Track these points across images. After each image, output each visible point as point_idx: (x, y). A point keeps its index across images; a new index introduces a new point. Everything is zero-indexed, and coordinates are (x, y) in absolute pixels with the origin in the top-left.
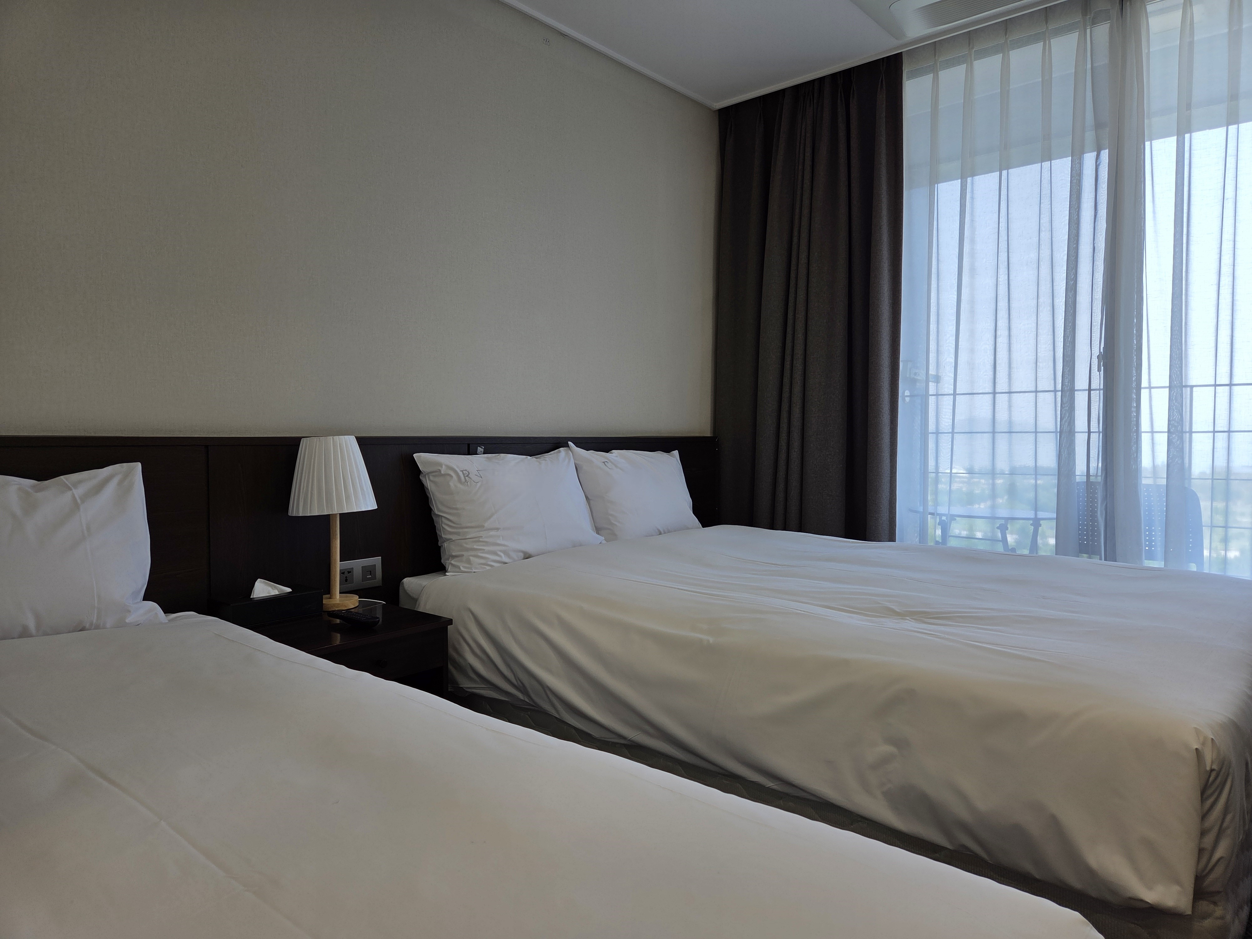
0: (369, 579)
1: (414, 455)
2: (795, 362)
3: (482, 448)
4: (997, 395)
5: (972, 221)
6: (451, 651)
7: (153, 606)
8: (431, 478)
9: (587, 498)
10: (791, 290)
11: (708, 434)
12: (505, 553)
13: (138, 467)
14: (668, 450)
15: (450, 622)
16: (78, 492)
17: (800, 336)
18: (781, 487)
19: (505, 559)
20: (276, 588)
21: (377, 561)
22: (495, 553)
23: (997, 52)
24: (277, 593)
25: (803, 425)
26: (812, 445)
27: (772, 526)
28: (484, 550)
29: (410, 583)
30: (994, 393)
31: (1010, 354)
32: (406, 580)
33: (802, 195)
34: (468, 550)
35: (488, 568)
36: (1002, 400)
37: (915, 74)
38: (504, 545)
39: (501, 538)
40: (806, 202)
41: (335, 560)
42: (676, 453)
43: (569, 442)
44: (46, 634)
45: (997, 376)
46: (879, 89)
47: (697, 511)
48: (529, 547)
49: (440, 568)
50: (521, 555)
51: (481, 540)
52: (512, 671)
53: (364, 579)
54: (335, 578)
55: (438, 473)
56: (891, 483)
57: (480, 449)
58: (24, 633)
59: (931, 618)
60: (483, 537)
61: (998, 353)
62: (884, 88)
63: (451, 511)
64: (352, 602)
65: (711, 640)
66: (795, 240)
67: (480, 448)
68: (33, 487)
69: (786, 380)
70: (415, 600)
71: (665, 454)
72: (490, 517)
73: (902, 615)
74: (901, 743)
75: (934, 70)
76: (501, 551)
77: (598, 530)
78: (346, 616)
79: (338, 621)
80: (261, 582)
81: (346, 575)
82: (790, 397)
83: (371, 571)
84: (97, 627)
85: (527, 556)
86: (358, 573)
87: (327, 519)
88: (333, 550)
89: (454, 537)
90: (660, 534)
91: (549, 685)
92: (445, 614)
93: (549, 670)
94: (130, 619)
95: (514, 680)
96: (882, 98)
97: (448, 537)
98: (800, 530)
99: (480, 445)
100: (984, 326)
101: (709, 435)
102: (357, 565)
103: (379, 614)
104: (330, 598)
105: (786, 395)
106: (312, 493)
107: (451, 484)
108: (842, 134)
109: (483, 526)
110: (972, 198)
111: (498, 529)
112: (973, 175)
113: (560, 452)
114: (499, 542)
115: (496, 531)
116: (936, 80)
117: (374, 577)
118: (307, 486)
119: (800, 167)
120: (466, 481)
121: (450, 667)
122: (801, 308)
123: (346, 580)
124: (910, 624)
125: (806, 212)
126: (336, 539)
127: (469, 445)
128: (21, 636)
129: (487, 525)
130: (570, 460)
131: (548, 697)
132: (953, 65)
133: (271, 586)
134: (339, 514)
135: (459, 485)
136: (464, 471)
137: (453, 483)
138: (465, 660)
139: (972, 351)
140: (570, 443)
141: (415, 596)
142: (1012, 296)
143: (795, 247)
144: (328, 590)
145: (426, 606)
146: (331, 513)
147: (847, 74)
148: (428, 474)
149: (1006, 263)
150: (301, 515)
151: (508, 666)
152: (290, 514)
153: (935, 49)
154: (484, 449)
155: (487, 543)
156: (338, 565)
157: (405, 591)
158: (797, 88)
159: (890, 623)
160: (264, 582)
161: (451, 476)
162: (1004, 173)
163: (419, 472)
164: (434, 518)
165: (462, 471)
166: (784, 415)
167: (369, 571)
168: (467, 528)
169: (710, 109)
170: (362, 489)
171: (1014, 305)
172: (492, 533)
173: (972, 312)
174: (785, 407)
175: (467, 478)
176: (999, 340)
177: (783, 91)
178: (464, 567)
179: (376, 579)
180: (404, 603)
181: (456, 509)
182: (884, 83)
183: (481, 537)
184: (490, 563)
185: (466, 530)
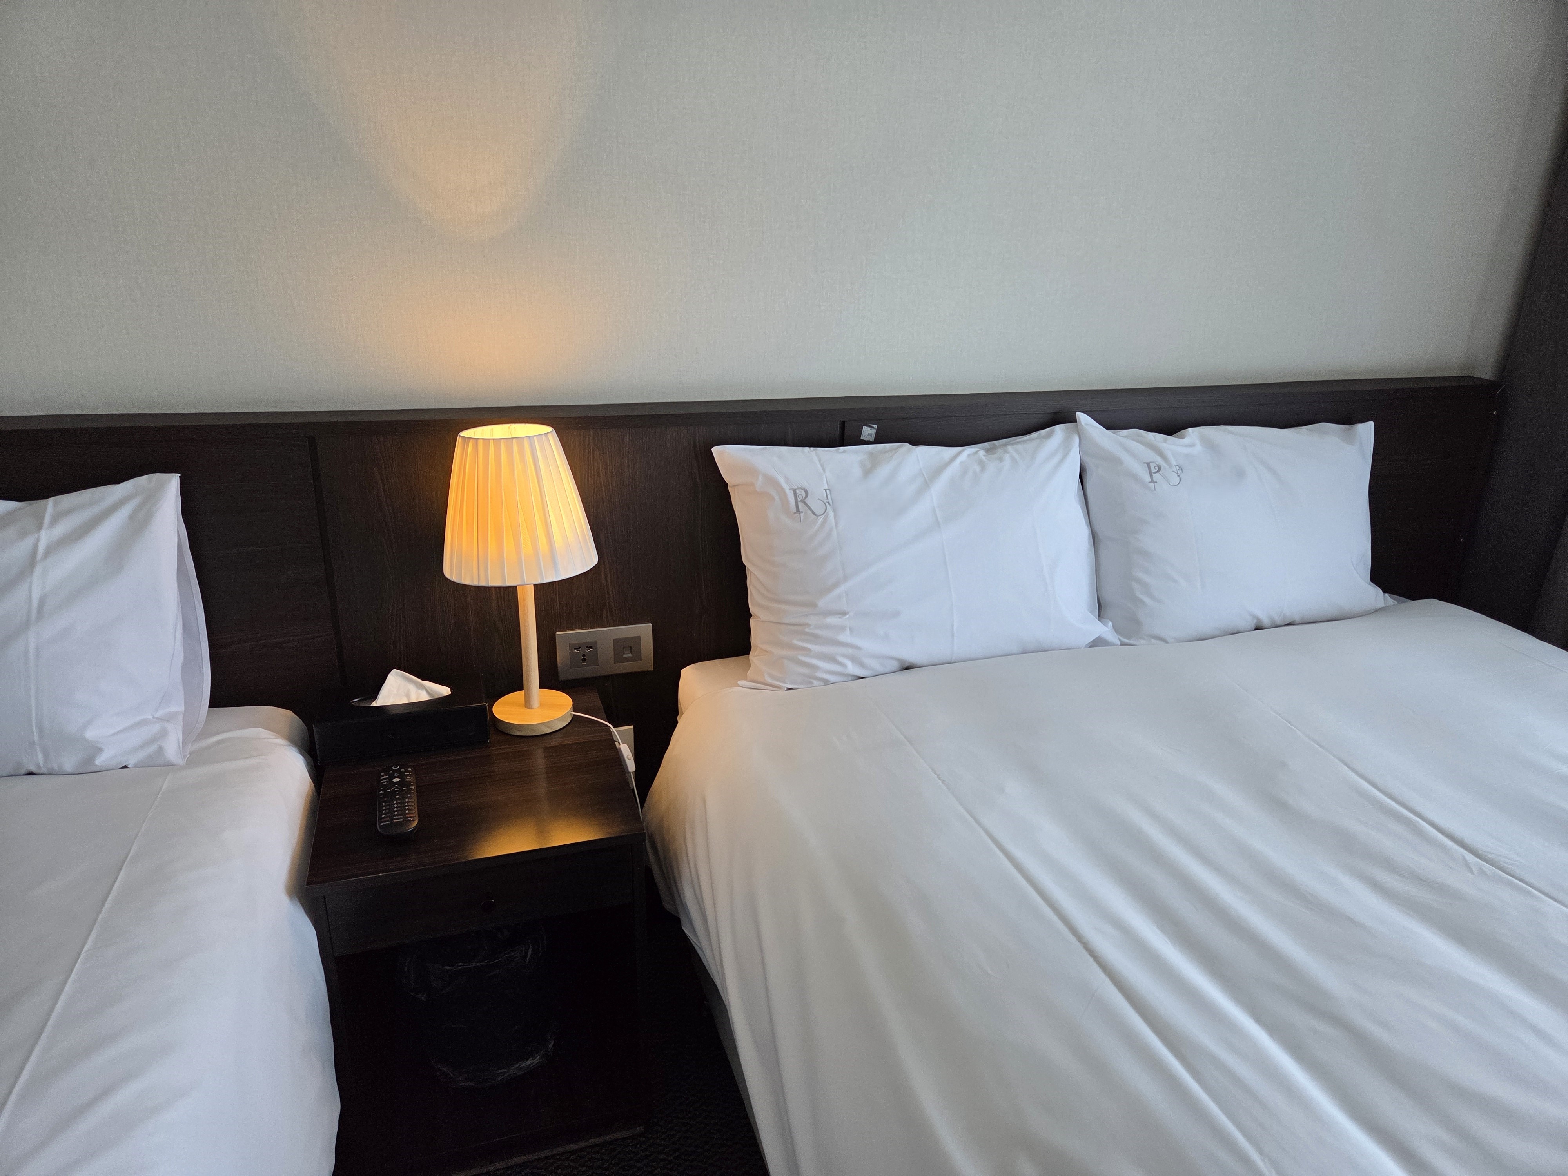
0: (628, 660)
3: (873, 428)
11: (1486, 372)
12: (854, 660)
14: (1347, 420)
16: (45, 537)
19: (855, 670)
20: (424, 688)
21: (644, 631)
22: (832, 659)
24: (423, 697)
28: (810, 650)
32: (691, 668)
34: (782, 644)
38: (855, 646)
39: (848, 630)
42: (1366, 430)
48: (910, 655)
50: (893, 664)
51: (807, 630)
53: (618, 658)
55: (750, 489)
57: (868, 432)
60: (811, 627)
63: (764, 566)
67: (869, 429)
72: (836, 585)
76: (845, 655)
80: (397, 674)
81: (584, 652)
83: (631, 647)
85: (908, 667)
86: (605, 649)
89: (763, 614)
99: (873, 421)
102: (604, 635)
107: (771, 513)
109: (817, 605)
111: (844, 614)
113: (1049, 436)
115: (841, 616)
117: (637, 656)
120: (798, 511)
123: (584, 660)
127: (845, 422)
129: (825, 601)
130: (1069, 451)
133: (417, 685)
136: (797, 491)
140: (1079, 415)
146: (516, 583)
154: (877, 430)
155: (815, 639)
167: (627, 646)
168: (787, 602)
172: (831, 620)
178: (771, 676)
179: (641, 660)
181: (772, 564)
183: (808, 625)
184: (819, 674)
185: (786, 607)
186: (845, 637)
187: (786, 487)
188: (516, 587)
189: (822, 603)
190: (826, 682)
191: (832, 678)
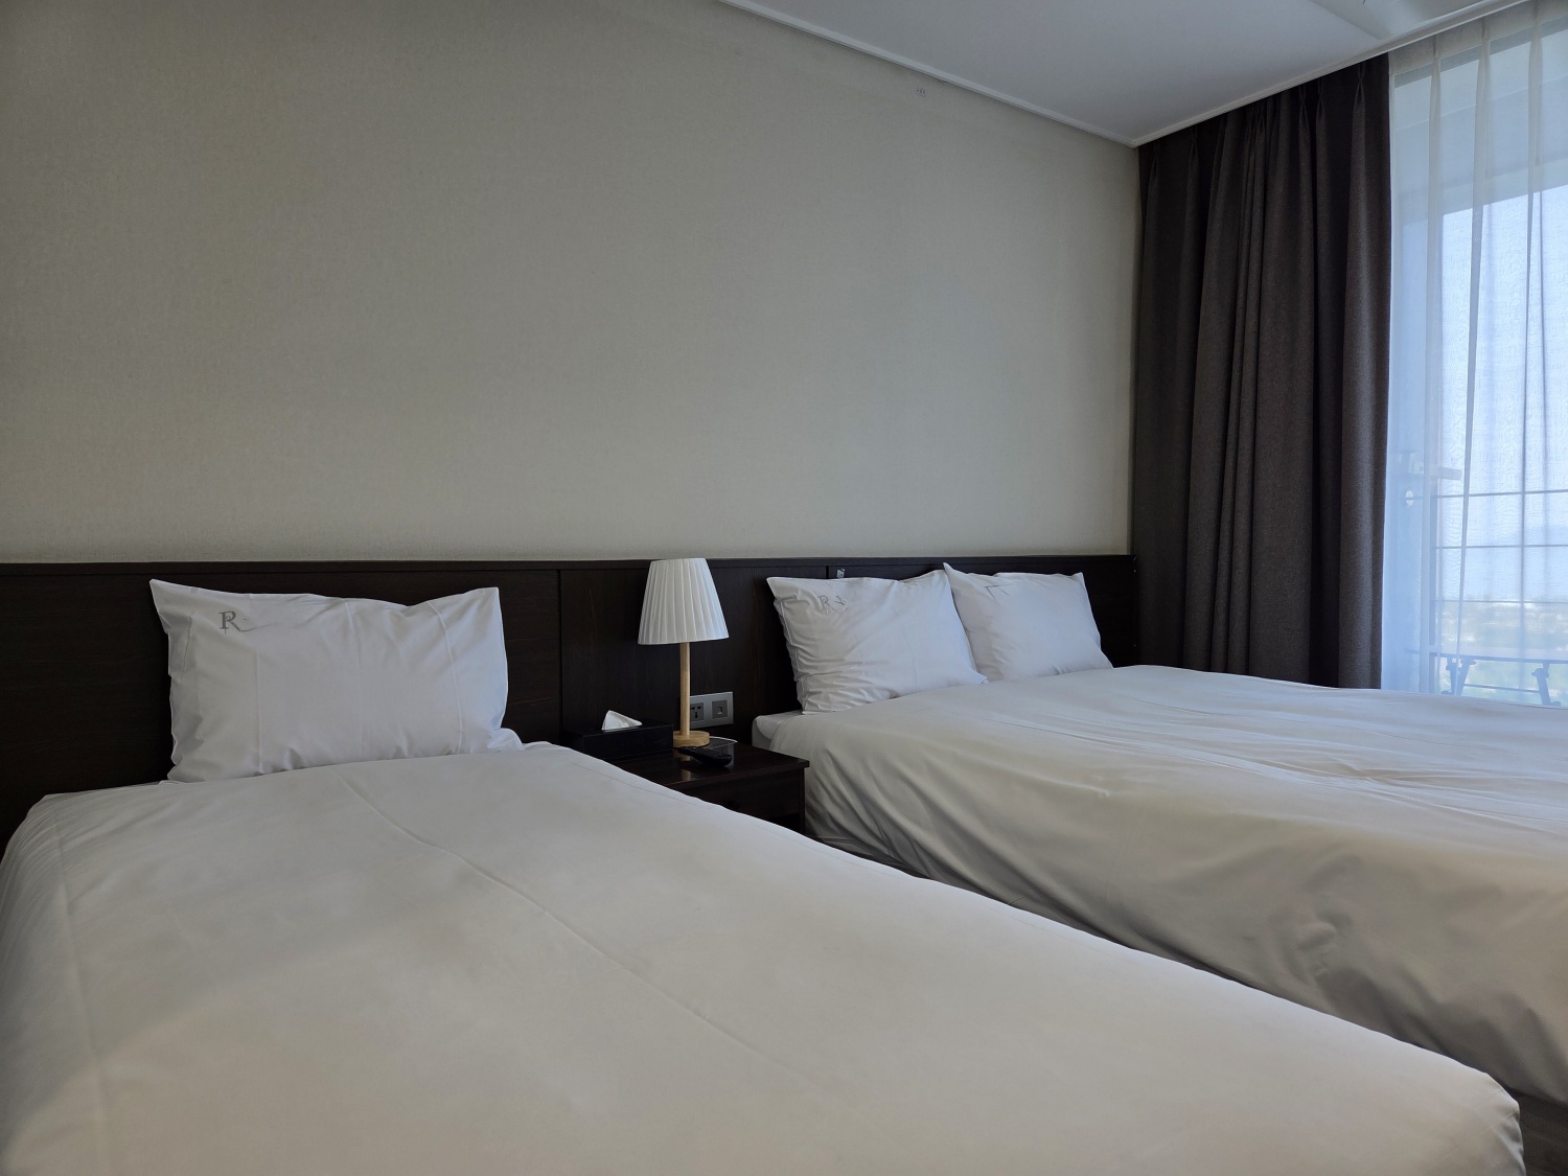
0: (719, 716)
1: (767, 579)
2: (1239, 459)
3: (843, 571)
4: (1527, 496)
5: (1490, 265)
6: (808, 798)
7: (511, 734)
8: (786, 604)
9: (965, 629)
10: (1234, 367)
12: (869, 691)
13: (496, 590)
14: (1069, 572)
15: (807, 764)
16: (444, 616)
17: (1247, 425)
18: (1221, 617)
19: (868, 698)
20: (625, 721)
21: (728, 696)
22: (857, 691)
23: (1523, 41)
24: (628, 726)
25: (1251, 539)
26: (1263, 565)
27: (1208, 667)
28: (844, 686)
29: (764, 722)
30: (1523, 493)
31: (1546, 441)
32: (760, 719)
33: (1249, 246)
34: (826, 686)
35: (849, 707)
36: (1535, 501)
37: (1406, 79)
38: (868, 682)
39: (864, 673)
40: (1255, 254)
41: (686, 692)
42: (1080, 576)
43: (944, 563)
44: (416, 756)
45: (1528, 469)
46: (1356, 103)
47: (1107, 647)
48: (896, 686)
49: (797, 707)
50: (887, 694)
51: (841, 675)
52: (876, 822)
53: (715, 715)
54: (685, 712)
55: (793, 599)
56: (1373, 614)
57: (840, 572)
58: (398, 755)
59: (1401, 779)
60: (843, 672)
61: (1528, 440)
62: (1363, 100)
63: (809, 642)
64: (703, 739)
65: (1108, 793)
66: (1240, 303)
68: (403, 611)
69: (1228, 481)
70: (769, 741)
71: (1066, 577)
72: (853, 647)
73: (1361, 775)
74: (1338, 920)
75: (1434, 72)
76: (863, 688)
77: (979, 668)
78: (697, 753)
79: (688, 758)
80: (611, 714)
81: (696, 710)
82: (1234, 503)
83: (722, 708)
84: (462, 752)
85: (894, 696)
86: (708, 709)
87: (675, 649)
88: (683, 682)
89: (811, 672)
90: (1058, 673)
91: (918, 839)
92: (802, 756)
93: (917, 822)
94: (491, 745)
95: (877, 833)
96: (1360, 113)
97: (806, 671)
98: (1247, 672)
99: (840, 567)
100: (1509, 404)
101: (1125, 553)
102: (708, 699)
103: (731, 752)
104: (680, 734)
105: (1227, 500)
106: (662, 620)
107: (808, 611)
108: (1305, 164)
109: (843, 660)
110: (1490, 235)
111: (860, 663)
112: (1491, 201)
113: (933, 575)
114: (861, 678)
115: (858, 665)
116: (1436, 83)
117: (725, 714)
118: (658, 611)
119: (1248, 211)
120: (824, 608)
121: (806, 814)
122: (1248, 388)
123: (696, 716)
124: (1369, 785)
125: (1255, 267)
126: (686, 670)
127: (827, 567)
128: (395, 758)
129: (847, 658)
130: (945, 584)
131: (917, 853)
132: (1461, 62)
133: (622, 719)
134: (688, 645)
135: (817, 613)
136: (822, 598)
137: (810, 611)
138: (824, 808)
139: (1491, 437)
140: (946, 565)
141: (768, 736)
142: (1548, 362)
143: (1240, 312)
144: (678, 727)
145: (781, 747)
146: (681, 641)
147: (1312, 87)
148: (783, 600)
149: (1540, 320)
150: (651, 643)
151: (871, 816)
152: (640, 642)
153: (1434, 45)
154: (845, 572)
155: (847, 679)
156: (688, 700)
157: (758, 730)
158: (1243, 111)
159: (1342, 783)
160: (615, 715)
161: (808, 604)
162: (1536, 195)
163: (772, 598)
164: (789, 650)
165: (820, 597)
166: (1225, 527)
167: (719, 707)
168: (825, 661)
169: (1127, 147)
170: (713, 616)
171: (1552, 374)
172: (853, 668)
173: (1491, 385)
174: (1226, 516)
175: (825, 605)
176: (1530, 422)
177: (1225, 116)
178: (822, 706)
179: (727, 716)
180: (757, 742)
181: (814, 640)
182: (1363, 94)
183: (841, 672)
184: (852, 701)
185: (825, 664)
187: (816, 597)
190: (854, 706)
191: (857, 703)
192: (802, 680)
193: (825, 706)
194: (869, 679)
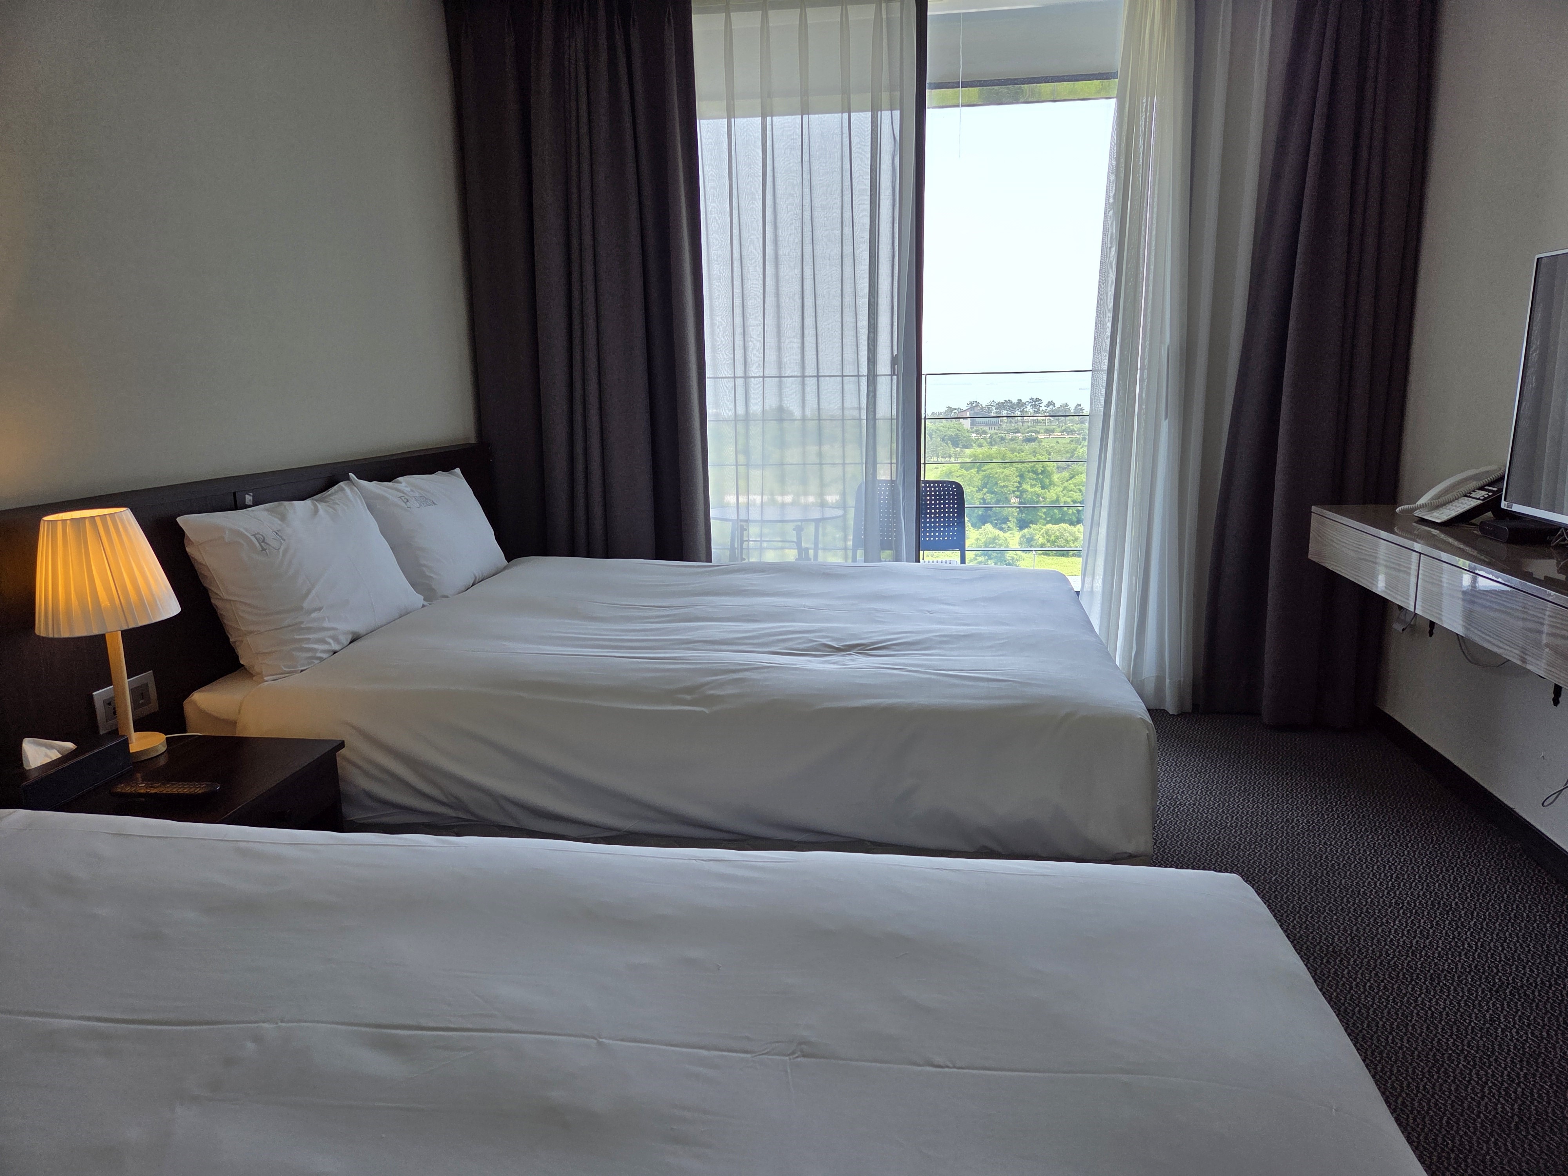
1: (178, 519)
2: (586, 355)
3: (251, 496)
12: (334, 638)
15: (342, 745)
17: (590, 321)
18: (581, 503)
19: (334, 646)
20: (51, 747)
22: (323, 641)
24: (59, 754)
25: (602, 428)
28: (309, 639)
29: (201, 700)
32: (199, 697)
34: (286, 642)
35: (317, 662)
38: (333, 629)
39: (327, 620)
43: (350, 474)
48: (359, 627)
50: (350, 638)
51: (302, 626)
54: (127, 715)
55: (219, 542)
57: (248, 499)
59: (871, 650)
60: (305, 623)
63: (249, 593)
64: (157, 741)
67: (249, 496)
69: (577, 375)
71: (448, 475)
72: (309, 592)
76: (330, 637)
77: (415, 587)
80: (29, 742)
81: (112, 706)
82: (584, 396)
85: (355, 639)
89: (260, 628)
97: (251, 628)
99: (246, 492)
107: (242, 556)
109: (302, 608)
111: (320, 609)
113: (342, 487)
114: (324, 625)
115: (318, 611)
122: (589, 286)
127: (234, 493)
130: (357, 497)
133: (46, 746)
134: (118, 635)
135: (255, 556)
137: (247, 553)
140: (348, 473)
143: (574, 207)
146: (104, 631)
148: (199, 543)
152: (38, 635)
154: (253, 497)
155: (309, 630)
160: (34, 743)
161: (239, 543)
165: (254, 535)
172: (314, 615)
174: (578, 407)
175: (262, 544)
178: (283, 666)
183: (302, 623)
184: (319, 655)
186: (326, 624)
187: (249, 535)
188: (104, 635)
189: (306, 605)
190: (321, 659)
191: (324, 656)
192: (249, 639)
193: (288, 667)
194: (335, 626)
